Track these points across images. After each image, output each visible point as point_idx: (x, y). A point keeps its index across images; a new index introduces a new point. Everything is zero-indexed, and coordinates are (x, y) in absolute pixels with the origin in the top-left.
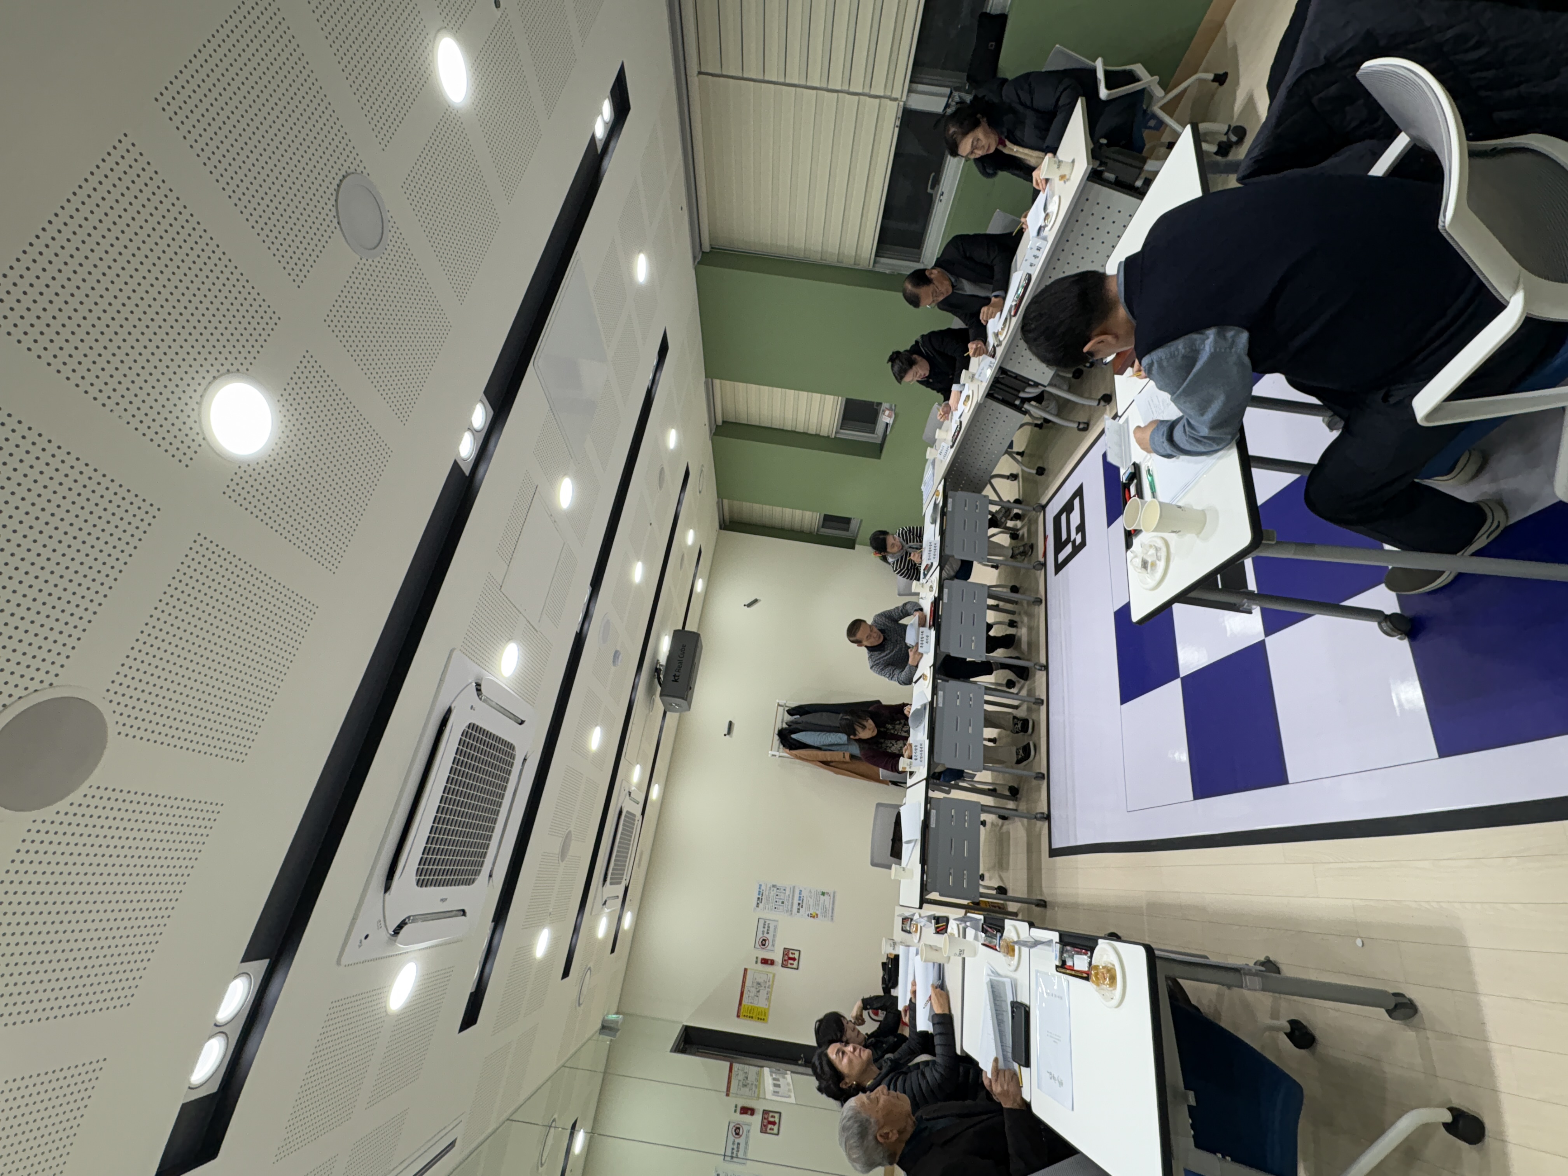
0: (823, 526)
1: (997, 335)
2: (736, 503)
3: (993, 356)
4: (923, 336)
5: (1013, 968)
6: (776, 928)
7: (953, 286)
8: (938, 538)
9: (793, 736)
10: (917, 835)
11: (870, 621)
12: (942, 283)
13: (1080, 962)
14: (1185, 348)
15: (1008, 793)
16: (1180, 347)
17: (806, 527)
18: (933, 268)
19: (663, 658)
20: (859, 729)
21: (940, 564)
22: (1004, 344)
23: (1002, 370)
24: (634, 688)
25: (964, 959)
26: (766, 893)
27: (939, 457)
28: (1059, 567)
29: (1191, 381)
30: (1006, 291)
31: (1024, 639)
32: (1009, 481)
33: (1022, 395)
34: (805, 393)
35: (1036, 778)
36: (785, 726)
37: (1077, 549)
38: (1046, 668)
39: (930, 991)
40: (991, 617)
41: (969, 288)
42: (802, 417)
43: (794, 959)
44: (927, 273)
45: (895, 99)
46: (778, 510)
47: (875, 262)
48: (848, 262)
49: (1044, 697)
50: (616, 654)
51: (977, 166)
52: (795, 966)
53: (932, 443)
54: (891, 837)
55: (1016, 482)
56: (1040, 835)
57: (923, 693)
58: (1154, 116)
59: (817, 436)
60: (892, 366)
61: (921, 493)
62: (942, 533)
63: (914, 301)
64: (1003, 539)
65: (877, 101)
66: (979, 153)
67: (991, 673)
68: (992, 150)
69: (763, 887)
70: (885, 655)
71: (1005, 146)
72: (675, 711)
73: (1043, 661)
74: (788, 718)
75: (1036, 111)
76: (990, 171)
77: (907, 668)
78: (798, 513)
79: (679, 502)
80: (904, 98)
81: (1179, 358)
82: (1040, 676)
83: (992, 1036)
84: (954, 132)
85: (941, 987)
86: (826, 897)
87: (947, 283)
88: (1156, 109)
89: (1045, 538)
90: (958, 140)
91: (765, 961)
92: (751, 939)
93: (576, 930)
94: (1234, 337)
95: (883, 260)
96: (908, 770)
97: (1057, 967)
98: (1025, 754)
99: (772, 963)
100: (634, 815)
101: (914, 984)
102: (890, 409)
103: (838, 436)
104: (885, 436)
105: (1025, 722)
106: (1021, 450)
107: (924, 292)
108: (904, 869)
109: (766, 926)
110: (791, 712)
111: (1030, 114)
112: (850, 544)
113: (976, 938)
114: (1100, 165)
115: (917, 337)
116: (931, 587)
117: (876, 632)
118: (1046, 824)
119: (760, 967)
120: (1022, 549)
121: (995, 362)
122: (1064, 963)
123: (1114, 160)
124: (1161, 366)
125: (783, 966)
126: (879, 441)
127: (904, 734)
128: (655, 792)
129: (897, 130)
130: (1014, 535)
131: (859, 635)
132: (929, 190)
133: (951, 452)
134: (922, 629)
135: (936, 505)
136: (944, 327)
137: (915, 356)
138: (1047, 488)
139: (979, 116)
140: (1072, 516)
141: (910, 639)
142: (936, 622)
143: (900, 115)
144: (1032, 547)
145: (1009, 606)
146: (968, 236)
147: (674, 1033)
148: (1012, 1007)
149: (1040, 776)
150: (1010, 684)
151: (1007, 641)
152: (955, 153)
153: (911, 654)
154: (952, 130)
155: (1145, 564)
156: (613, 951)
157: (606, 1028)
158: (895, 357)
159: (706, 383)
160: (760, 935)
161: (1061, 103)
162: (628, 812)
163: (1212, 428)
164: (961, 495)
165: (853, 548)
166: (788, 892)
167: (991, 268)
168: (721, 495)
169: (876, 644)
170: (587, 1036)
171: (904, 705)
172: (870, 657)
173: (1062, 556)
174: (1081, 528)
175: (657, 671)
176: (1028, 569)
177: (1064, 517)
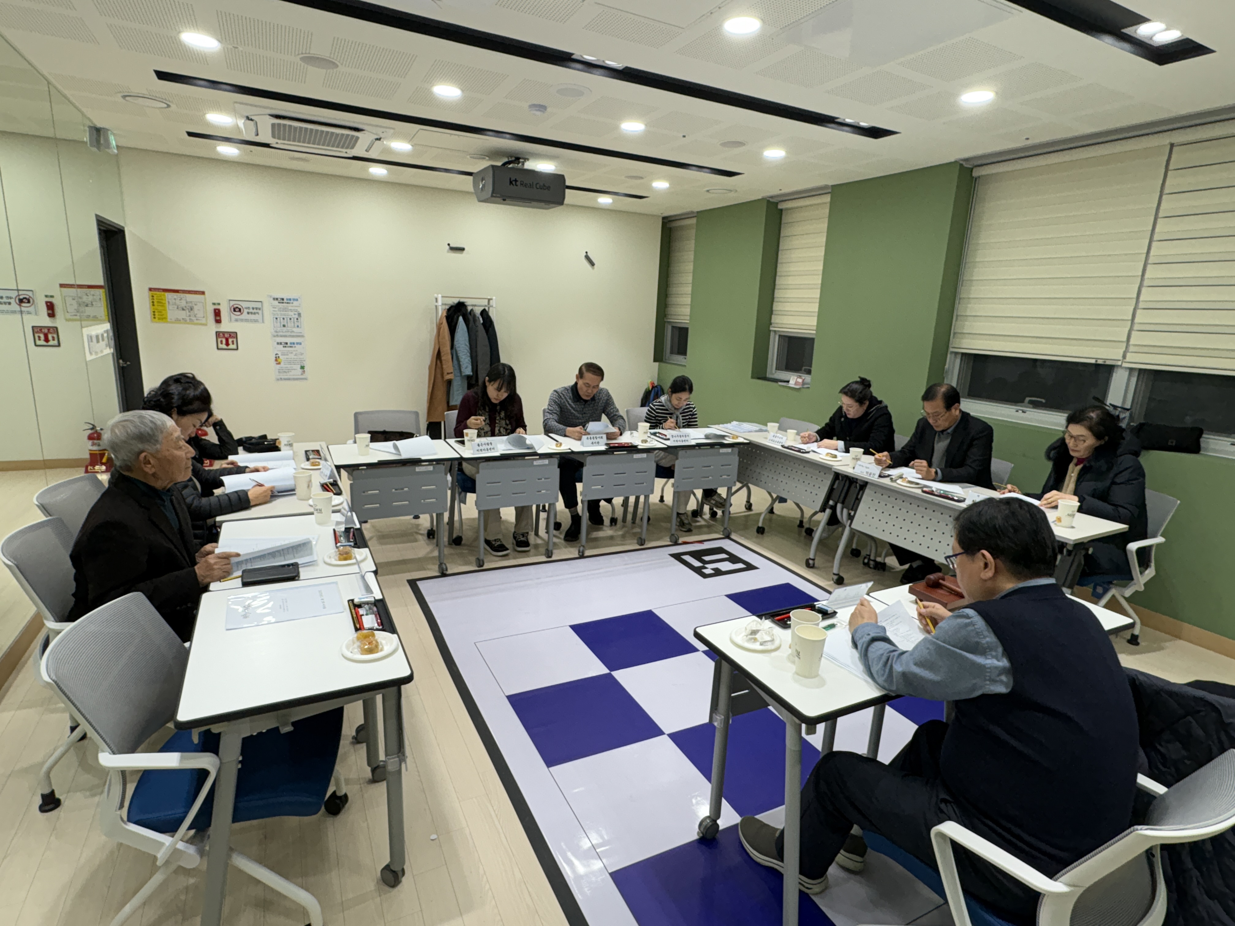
0: (673, 327)
1: (901, 477)
2: (693, 232)
3: (880, 476)
4: (886, 407)
5: (328, 560)
6: (256, 321)
7: (942, 432)
8: (693, 443)
9: (461, 319)
10: (405, 455)
11: (602, 385)
12: (946, 420)
13: (369, 621)
14: (987, 643)
15: (455, 536)
16: (988, 639)
17: (672, 310)
18: (960, 411)
19: (530, 165)
20: (496, 385)
21: (669, 447)
22: (894, 484)
23: (864, 485)
24: (498, 133)
25: (312, 514)
26: (290, 306)
27: (770, 435)
28: (677, 557)
29: (953, 652)
30: (941, 481)
31: (601, 534)
32: (745, 503)
33: (839, 506)
34: (818, 296)
35: (478, 559)
36: (469, 308)
37: (698, 571)
38: (582, 556)
39: (268, 485)
40: (618, 501)
41: (941, 446)
42: (790, 294)
43: (227, 344)
44: (957, 404)
45: (1124, 357)
46: (689, 278)
47: (956, 353)
48: (957, 326)
49: (554, 558)
50: (542, 108)
51: (1058, 441)
52: (220, 346)
53: (782, 428)
54: (387, 430)
55: (744, 509)
56: (425, 569)
57: (542, 445)
58: (1106, 591)
59: (771, 312)
60: (856, 382)
61: (729, 422)
62: (699, 445)
63: (928, 396)
64: (692, 505)
65: (1125, 339)
66: (1070, 443)
67: (566, 506)
68: (1072, 453)
69: (295, 303)
70: (570, 404)
71: (1076, 465)
72: (475, 184)
73: (587, 553)
74: (478, 311)
75: (1109, 488)
76: (1052, 453)
77: (561, 426)
78: (688, 300)
79: (700, 168)
80: (1125, 365)
81: (977, 639)
82: (574, 553)
83: (256, 550)
84: (1091, 418)
85: (274, 494)
86: (300, 371)
87: (946, 425)
88: (1113, 592)
89: (701, 542)
90: (1085, 422)
91: (217, 313)
92: (240, 295)
93: (214, 84)
94: (1002, 682)
95: (958, 361)
96: (466, 439)
97: (352, 600)
98: (496, 547)
99: (218, 321)
100: (352, 148)
101: (265, 469)
102: (804, 383)
103: (772, 334)
104: (776, 381)
105: (526, 544)
106: (775, 511)
107: (938, 404)
108: (367, 446)
109: (256, 310)
110: (484, 313)
111: (1108, 483)
112: (658, 357)
113: (338, 523)
114: (1068, 551)
115: (886, 402)
116: (645, 441)
117: (592, 392)
118: (437, 574)
119: (210, 309)
120: (686, 522)
121: (875, 478)
122: (359, 606)
123: (1073, 561)
124: (967, 625)
125: (218, 334)
126: (769, 375)
127: (497, 431)
128: (378, 171)
129: (1093, 361)
130: (696, 513)
131: (589, 376)
132: (1028, 399)
133: (779, 447)
134: (605, 436)
135: (723, 437)
136: (895, 426)
137: (867, 403)
138: (747, 538)
139: (1107, 438)
140: (727, 563)
141: (592, 426)
142: (612, 450)
143: (1108, 363)
144: (689, 531)
145: (629, 517)
146: (992, 441)
147: (114, 218)
148: (292, 564)
149: (480, 563)
150: (558, 526)
151: (596, 518)
152: (1071, 420)
153: (578, 429)
154: (1093, 415)
155: (754, 632)
156: (190, 134)
157: (98, 133)
158: (865, 383)
159: (826, 187)
160: (244, 305)
161: (1120, 509)
162: (357, 138)
163: (904, 675)
164: (735, 460)
165: (655, 360)
166: (296, 330)
167: (961, 464)
168: (702, 215)
169: (581, 393)
170: (84, 110)
171: (524, 427)
172: (566, 389)
173: (687, 558)
174: (718, 573)
175: (517, 160)
176: (670, 529)
177: (724, 556)
